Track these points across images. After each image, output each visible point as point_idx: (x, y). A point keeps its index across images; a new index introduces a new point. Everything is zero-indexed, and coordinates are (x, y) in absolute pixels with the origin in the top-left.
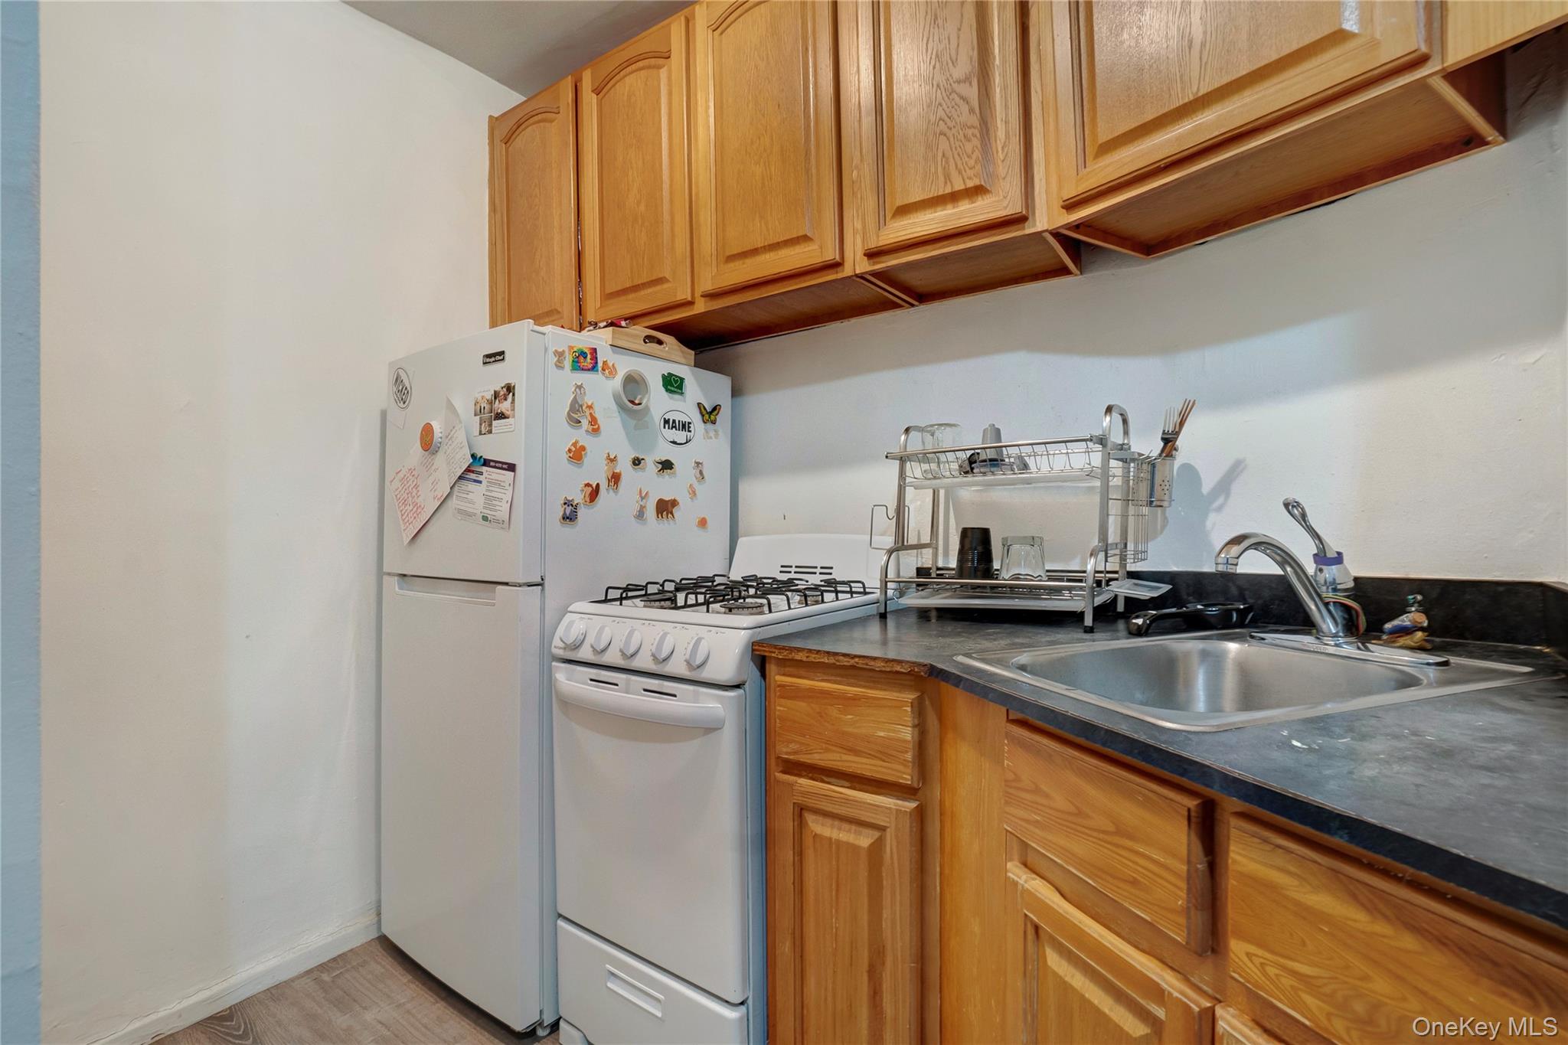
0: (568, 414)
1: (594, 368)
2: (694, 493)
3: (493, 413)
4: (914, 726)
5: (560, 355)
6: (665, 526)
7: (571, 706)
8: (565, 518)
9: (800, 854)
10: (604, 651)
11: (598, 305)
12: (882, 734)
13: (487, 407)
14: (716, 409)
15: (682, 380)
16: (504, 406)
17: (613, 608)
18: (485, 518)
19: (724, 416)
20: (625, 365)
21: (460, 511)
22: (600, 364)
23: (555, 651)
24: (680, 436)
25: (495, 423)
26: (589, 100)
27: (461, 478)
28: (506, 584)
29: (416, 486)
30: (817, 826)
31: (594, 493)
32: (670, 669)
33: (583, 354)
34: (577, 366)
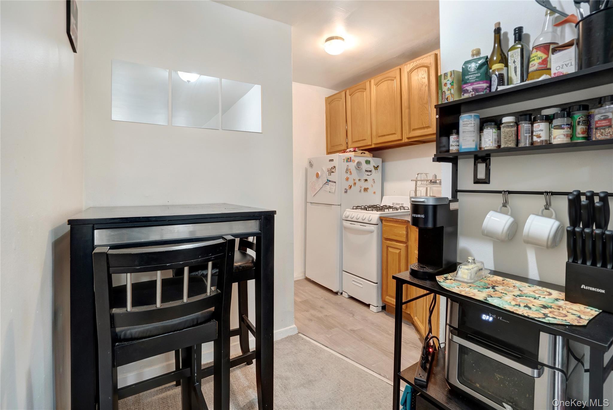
0: (346, 171)
1: (351, 161)
2: (373, 186)
3: (331, 171)
4: (406, 231)
5: (344, 159)
6: (366, 193)
7: (346, 228)
8: (345, 192)
9: (387, 255)
10: (353, 218)
11: (351, 144)
12: (401, 233)
13: (330, 170)
14: (378, 166)
15: (370, 161)
16: (334, 170)
17: (355, 210)
18: (330, 192)
19: (380, 168)
20: (357, 160)
21: (325, 190)
22: (352, 160)
23: (343, 218)
24: (369, 173)
25: (332, 173)
26: (348, 97)
27: (325, 184)
28: (334, 205)
29: (315, 185)
30: (390, 249)
31: (351, 187)
32: (364, 221)
33: (348, 159)
34: (347, 161)
